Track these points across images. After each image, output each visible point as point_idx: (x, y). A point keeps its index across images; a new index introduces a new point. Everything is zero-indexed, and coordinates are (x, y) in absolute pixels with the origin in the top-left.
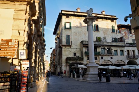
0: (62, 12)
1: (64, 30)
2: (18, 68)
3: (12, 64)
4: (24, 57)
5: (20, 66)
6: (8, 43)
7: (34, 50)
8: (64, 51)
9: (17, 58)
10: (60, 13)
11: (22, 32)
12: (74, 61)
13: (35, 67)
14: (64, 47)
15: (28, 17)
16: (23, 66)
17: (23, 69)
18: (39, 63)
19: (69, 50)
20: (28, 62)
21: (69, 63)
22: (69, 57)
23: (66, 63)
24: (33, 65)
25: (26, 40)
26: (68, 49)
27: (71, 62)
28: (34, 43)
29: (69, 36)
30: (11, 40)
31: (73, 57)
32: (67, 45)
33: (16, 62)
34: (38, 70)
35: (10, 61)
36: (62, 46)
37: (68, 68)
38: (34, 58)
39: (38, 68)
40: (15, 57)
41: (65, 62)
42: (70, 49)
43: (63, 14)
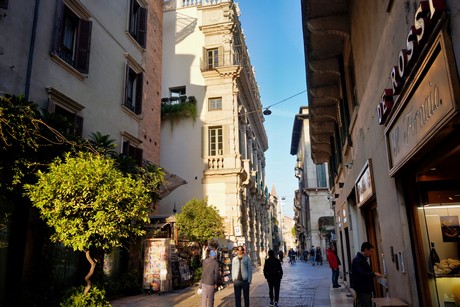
0: (301, 112)
3: (229, 241)
4: (240, 233)
5: (237, 242)
7: (249, 219)
8: (314, 202)
9: (234, 235)
10: (296, 117)
11: (235, 207)
13: (252, 242)
14: (311, 194)
15: (239, 189)
16: (239, 243)
18: (257, 234)
20: (243, 239)
21: (324, 231)
22: (325, 217)
23: (320, 229)
24: (249, 239)
25: (239, 214)
26: (321, 198)
27: (329, 228)
28: (248, 209)
29: (322, 168)
32: (320, 188)
33: (232, 239)
34: (258, 246)
35: (227, 238)
37: (324, 241)
38: (249, 229)
39: (257, 243)
40: (232, 234)
41: (317, 228)
43: (305, 117)
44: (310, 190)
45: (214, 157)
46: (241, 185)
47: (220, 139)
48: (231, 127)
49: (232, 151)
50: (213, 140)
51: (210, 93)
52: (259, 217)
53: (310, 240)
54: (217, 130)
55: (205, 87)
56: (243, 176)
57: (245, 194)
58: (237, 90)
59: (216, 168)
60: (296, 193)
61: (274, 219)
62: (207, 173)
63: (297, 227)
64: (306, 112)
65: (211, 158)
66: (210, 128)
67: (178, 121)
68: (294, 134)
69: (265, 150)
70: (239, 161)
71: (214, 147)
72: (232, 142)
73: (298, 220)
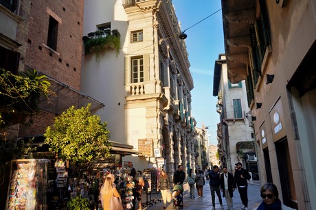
0: (220, 58)
1: (228, 92)
2: (155, 166)
3: (149, 162)
4: (159, 155)
5: (157, 163)
6: (144, 143)
7: (172, 142)
8: (232, 130)
9: (153, 156)
10: (216, 62)
11: (155, 130)
12: (251, 148)
13: (176, 163)
14: (229, 124)
15: (159, 113)
16: (159, 164)
17: (159, 167)
19: (242, 129)
20: (163, 160)
21: (241, 153)
22: (242, 142)
23: (238, 152)
24: (172, 161)
26: (238, 127)
27: (245, 151)
28: (172, 134)
29: (239, 100)
30: (146, 140)
31: (248, 142)
32: (237, 118)
33: (152, 160)
35: (147, 159)
36: (226, 123)
38: (172, 152)
40: (152, 155)
41: (235, 151)
42: (243, 126)
43: (223, 62)
44: (229, 121)
45: (136, 84)
46: (161, 110)
47: (142, 68)
48: (152, 56)
49: (152, 78)
50: (136, 69)
51: (132, 27)
52: (185, 142)
53: (230, 161)
54: (139, 60)
55: (128, 22)
56: (162, 101)
57: (167, 118)
58: (157, 23)
59: (137, 94)
60: (219, 126)
61: (202, 146)
62: (128, 99)
63: (219, 151)
64: (223, 58)
65: (134, 85)
66: (132, 58)
67: (103, 54)
68: (215, 77)
69: (191, 89)
70: (158, 87)
71: (136, 75)
72: (152, 69)
73: (220, 146)
